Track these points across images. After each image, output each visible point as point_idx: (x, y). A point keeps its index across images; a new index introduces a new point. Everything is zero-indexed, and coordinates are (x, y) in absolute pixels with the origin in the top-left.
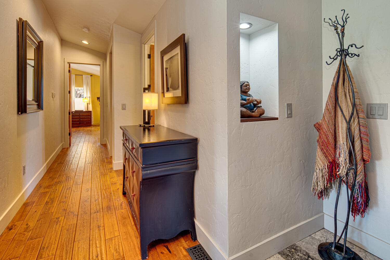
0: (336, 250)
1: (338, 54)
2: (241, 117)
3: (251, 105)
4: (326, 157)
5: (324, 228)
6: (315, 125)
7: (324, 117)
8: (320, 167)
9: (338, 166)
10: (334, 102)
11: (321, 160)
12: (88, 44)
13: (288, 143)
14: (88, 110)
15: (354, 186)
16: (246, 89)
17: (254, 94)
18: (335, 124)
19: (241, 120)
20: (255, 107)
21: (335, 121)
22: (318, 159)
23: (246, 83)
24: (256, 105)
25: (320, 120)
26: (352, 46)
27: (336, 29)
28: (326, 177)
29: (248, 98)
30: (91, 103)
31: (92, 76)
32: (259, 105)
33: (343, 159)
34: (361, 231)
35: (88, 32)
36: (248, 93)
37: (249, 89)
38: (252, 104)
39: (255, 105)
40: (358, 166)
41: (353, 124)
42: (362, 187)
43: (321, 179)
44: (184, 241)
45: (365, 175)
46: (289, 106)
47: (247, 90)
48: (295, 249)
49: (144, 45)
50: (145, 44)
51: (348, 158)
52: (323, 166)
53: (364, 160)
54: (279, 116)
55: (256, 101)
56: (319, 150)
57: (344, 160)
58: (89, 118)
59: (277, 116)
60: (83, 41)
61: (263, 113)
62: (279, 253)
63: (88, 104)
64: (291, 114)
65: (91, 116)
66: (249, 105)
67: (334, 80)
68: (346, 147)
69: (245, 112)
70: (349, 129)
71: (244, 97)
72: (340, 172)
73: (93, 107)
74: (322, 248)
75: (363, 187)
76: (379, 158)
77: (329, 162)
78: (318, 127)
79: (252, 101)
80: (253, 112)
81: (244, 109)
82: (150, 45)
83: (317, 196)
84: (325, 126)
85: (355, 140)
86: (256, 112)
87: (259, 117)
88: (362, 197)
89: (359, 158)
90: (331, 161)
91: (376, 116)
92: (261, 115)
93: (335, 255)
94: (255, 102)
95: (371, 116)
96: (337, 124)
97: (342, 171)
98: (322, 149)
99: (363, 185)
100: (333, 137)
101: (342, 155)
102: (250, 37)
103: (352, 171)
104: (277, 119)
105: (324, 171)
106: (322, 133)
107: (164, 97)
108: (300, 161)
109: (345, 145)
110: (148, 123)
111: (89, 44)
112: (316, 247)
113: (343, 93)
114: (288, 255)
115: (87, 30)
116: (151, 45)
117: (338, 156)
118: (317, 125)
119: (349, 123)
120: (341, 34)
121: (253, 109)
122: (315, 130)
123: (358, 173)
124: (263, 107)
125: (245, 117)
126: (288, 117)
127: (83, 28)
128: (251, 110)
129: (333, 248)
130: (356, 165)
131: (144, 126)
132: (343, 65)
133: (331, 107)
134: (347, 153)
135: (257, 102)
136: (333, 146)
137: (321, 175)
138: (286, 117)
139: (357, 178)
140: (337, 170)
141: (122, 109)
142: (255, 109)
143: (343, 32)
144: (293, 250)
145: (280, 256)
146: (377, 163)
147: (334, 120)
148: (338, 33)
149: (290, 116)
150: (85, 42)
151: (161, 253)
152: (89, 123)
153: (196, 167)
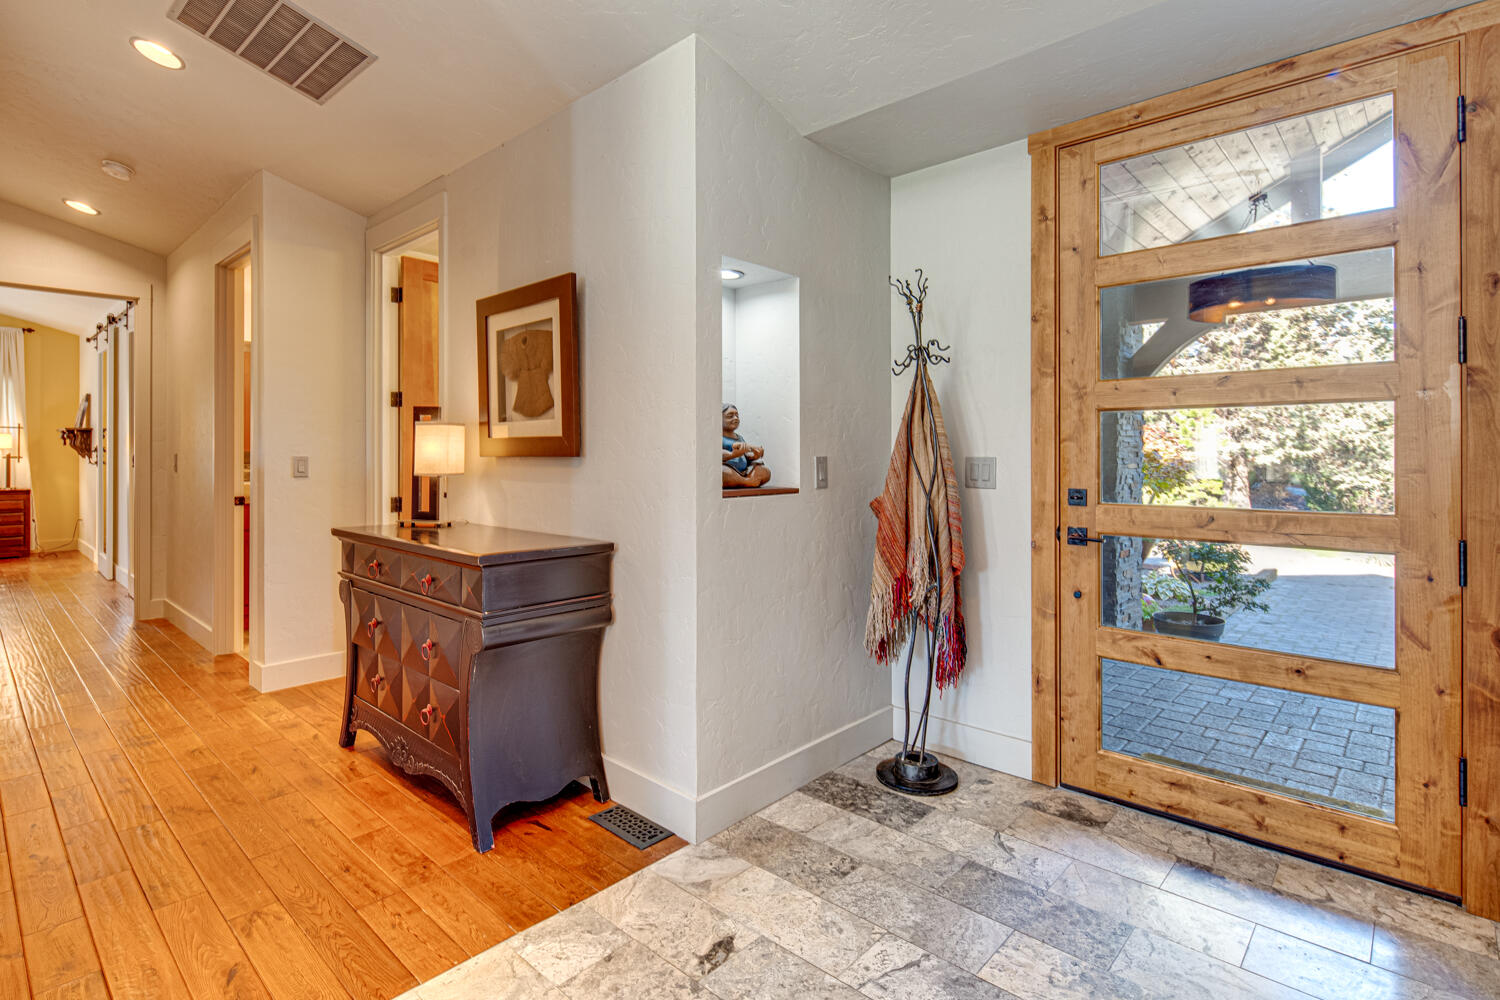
0: (907, 761)
1: (913, 354)
2: (724, 488)
3: (741, 460)
4: (890, 568)
5: (892, 739)
6: (871, 504)
7: (887, 485)
8: (879, 591)
9: (911, 586)
10: (905, 454)
11: (881, 575)
12: (94, 212)
13: (819, 547)
14: (8, 485)
15: (937, 620)
16: (731, 423)
17: (749, 436)
18: (907, 499)
19: (724, 493)
20: (749, 464)
21: (907, 493)
22: (877, 575)
23: (730, 410)
24: (752, 459)
25: (879, 492)
26: (933, 344)
27: (910, 303)
28: (890, 610)
29: (736, 444)
30: (24, 452)
31: (30, 330)
32: (758, 461)
33: (918, 570)
34: (956, 723)
35: (126, 178)
36: (736, 431)
37: (737, 422)
38: (743, 457)
39: (750, 461)
40: (944, 581)
41: (936, 499)
42: (949, 621)
43: (880, 616)
44: (577, 807)
45: (958, 601)
46: (822, 462)
47: (733, 426)
48: (832, 779)
49: (377, 256)
50: (382, 253)
51: (926, 566)
52: (884, 586)
53: (954, 570)
54: (801, 486)
55: (753, 450)
56: (877, 556)
57: (919, 572)
58: (20, 523)
59: (796, 484)
60: (69, 203)
61: (767, 480)
62: (799, 790)
63: (8, 458)
64: (825, 480)
65: (26, 511)
66: (737, 460)
67: (906, 408)
68: (923, 544)
69: (730, 476)
70: (930, 508)
71: (729, 442)
72: (914, 597)
73: (36, 471)
74: (884, 766)
75: (952, 620)
76: (984, 567)
77: (896, 579)
78: (877, 507)
79: (744, 452)
80: (746, 476)
81: (729, 470)
82: (399, 257)
83: (874, 659)
84: (888, 505)
85: (940, 530)
86: (752, 478)
87: (758, 487)
88: (949, 640)
89: (945, 564)
90: (899, 576)
91: (980, 483)
92: (763, 482)
93: (905, 769)
94: (751, 454)
95: (971, 483)
96: (910, 500)
97: (917, 595)
98: (883, 554)
99: (953, 618)
100: (904, 526)
101: (917, 563)
102: (735, 294)
103: (934, 594)
104: (796, 491)
105: (886, 599)
106: (884, 519)
107: (489, 436)
108: (844, 587)
109: (923, 540)
110: (433, 515)
111: (99, 213)
112: (873, 770)
113: (921, 436)
114: (817, 790)
115: (124, 171)
116: (403, 258)
117: (910, 564)
118: (876, 504)
119: (928, 495)
120: (918, 316)
121: (746, 469)
122: (871, 513)
123: (943, 596)
124: (766, 466)
125: (731, 487)
126: (819, 487)
127: (104, 162)
128: (743, 471)
129: (903, 759)
130: (941, 579)
131: (413, 525)
132: (922, 381)
133: (899, 465)
134: (926, 556)
135: (756, 453)
136: (903, 546)
137: (880, 608)
138: (816, 486)
139: (942, 605)
140: (910, 594)
141: (295, 477)
142: (750, 468)
143: (920, 312)
144: (828, 781)
145: (801, 794)
146: (981, 576)
147: (904, 492)
148: (912, 312)
149: (823, 484)
150: (82, 207)
151: (526, 834)
152: (17, 544)
153: (608, 618)
